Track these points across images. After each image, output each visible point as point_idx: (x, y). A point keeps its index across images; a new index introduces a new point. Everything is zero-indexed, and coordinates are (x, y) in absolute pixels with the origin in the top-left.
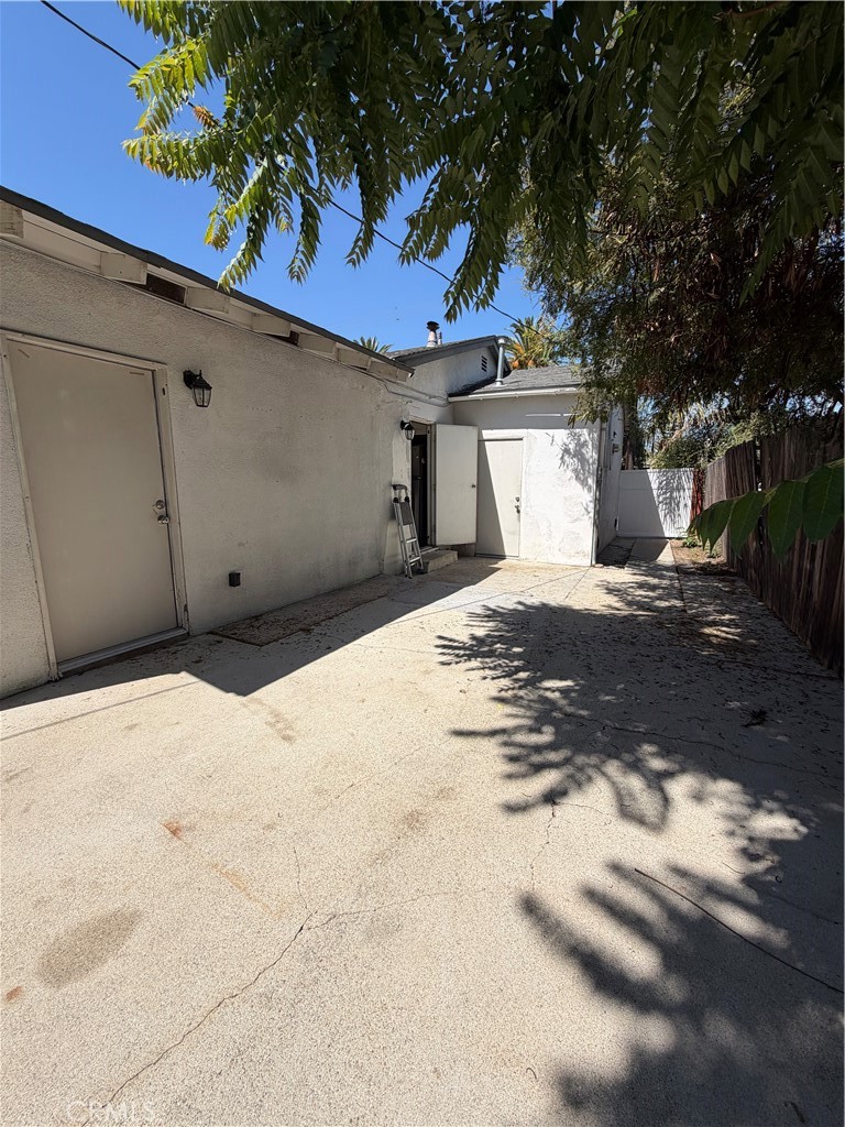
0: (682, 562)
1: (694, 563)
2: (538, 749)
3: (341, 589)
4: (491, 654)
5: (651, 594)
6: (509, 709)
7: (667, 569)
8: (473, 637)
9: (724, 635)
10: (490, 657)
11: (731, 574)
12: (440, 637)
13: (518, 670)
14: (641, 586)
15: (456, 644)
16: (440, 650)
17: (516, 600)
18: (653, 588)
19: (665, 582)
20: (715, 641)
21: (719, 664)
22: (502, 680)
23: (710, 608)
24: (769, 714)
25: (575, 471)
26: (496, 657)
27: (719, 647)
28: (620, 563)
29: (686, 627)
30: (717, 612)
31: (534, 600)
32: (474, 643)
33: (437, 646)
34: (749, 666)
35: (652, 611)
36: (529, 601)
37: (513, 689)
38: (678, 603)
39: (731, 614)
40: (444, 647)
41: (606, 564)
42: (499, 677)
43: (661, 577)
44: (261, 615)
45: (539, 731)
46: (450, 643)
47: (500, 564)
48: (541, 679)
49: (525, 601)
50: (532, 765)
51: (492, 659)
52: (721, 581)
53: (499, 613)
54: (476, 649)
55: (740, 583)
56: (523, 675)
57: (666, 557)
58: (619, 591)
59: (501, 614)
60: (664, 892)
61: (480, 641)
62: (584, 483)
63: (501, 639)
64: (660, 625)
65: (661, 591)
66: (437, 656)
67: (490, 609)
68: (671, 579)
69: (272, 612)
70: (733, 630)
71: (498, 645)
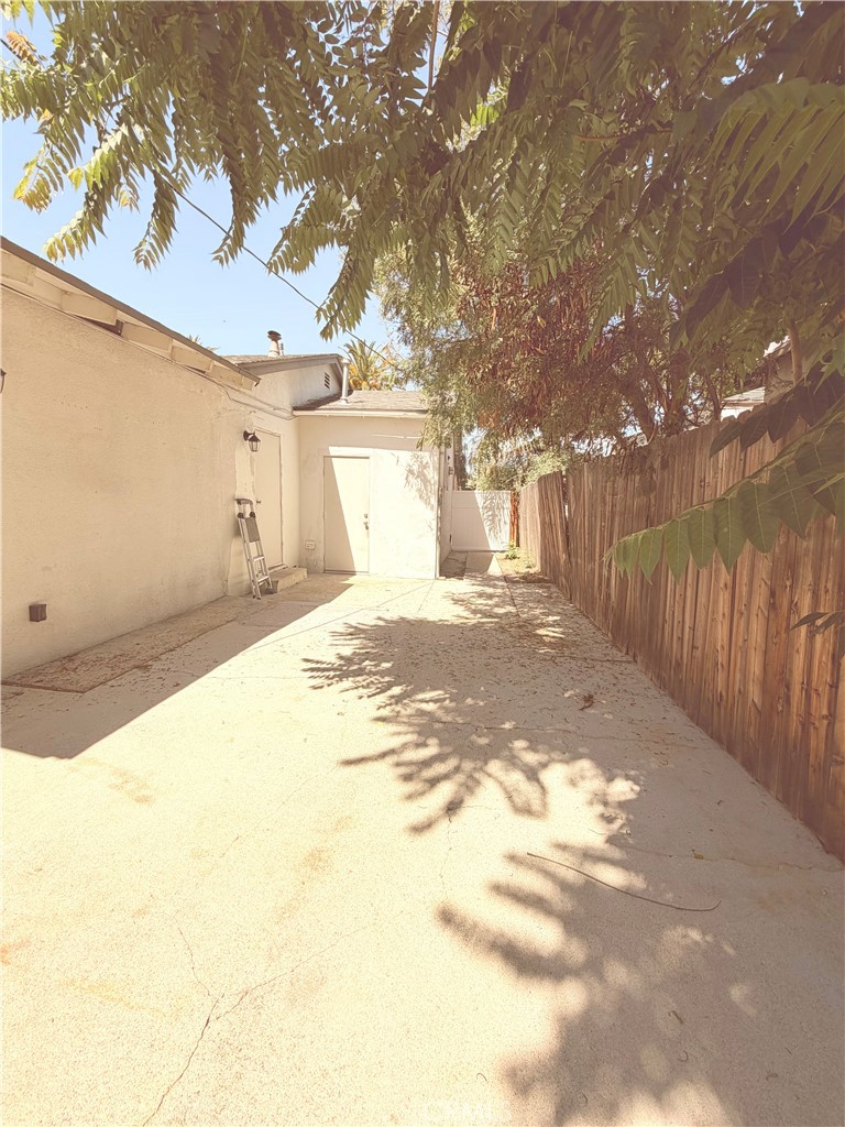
0: (507, 573)
1: (517, 573)
2: (427, 763)
3: (178, 616)
4: (360, 672)
5: (490, 602)
6: (392, 728)
7: (498, 579)
8: (341, 658)
9: (552, 634)
10: (362, 675)
11: (547, 581)
12: (307, 660)
13: (390, 686)
14: (480, 595)
15: (324, 666)
16: (309, 674)
17: (376, 616)
18: (490, 597)
19: (500, 591)
20: (547, 639)
21: (553, 659)
22: (377, 696)
23: (538, 612)
24: (595, 697)
25: (419, 490)
26: (368, 674)
27: (550, 645)
28: (459, 574)
29: (525, 630)
30: (543, 614)
31: (393, 614)
32: (342, 662)
33: (305, 670)
34: (574, 658)
35: (493, 617)
36: (388, 616)
37: (390, 704)
38: (512, 609)
39: (553, 615)
40: (312, 670)
41: (447, 577)
42: (374, 695)
43: (494, 586)
44: (76, 654)
45: (424, 745)
46: (318, 666)
47: (351, 580)
48: (414, 692)
49: (382, 616)
50: (426, 781)
51: (364, 677)
52: (541, 587)
53: (361, 629)
54: (345, 669)
55: (554, 589)
56: (396, 690)
57: (495, 569)
58: (463, 601)
59: (363, 631)
60: (552, 867)
61: (348, 660)
62: (427, 502)
63: (367, 656)
64: (502, 629)
65: (496, 599)
66: (306, 681)
67: (352, 627)
68: (503, 587)
69: (91, 649)
70: (557, 630)
71: (367, 662)
